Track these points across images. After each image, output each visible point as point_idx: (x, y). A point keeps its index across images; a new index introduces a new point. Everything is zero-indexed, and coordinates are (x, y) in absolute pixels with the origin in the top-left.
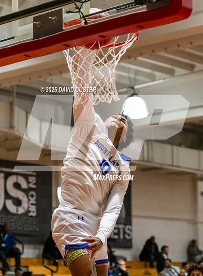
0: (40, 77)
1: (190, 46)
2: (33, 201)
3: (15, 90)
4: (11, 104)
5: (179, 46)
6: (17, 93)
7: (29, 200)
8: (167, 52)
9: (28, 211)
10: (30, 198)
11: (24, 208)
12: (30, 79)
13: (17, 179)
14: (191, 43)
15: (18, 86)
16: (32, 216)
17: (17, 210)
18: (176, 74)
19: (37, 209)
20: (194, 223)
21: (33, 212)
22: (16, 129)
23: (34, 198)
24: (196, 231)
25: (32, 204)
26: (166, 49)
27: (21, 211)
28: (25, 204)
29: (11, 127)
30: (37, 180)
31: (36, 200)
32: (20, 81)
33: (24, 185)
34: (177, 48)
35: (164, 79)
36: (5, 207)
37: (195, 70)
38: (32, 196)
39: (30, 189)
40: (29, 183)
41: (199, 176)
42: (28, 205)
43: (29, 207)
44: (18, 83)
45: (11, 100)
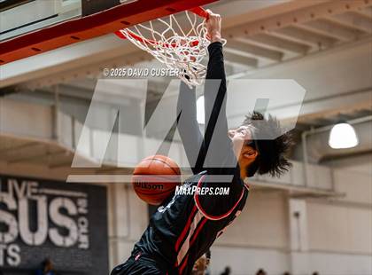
0: (88, 73)
1: (277, 27)
2: (84, 229)
3: (58, 91)
4: (53, 109)
5: (263, 28)
6: (61, 95)
7: (79, 228)
8: (248, 38)
9: (78, 243)
10: (81, 226)
11: (72, 239)
12: (76, 76)
13: (63, 202)
14: (279, 24)
15: (61, 86)
16: (83, 249)
17: (64, 242)
18: (260, 65)
19: (90, 239)
20: (287, 251)
21: (85, 243)
22: (59, 140)
23: (86, 226)
24: (289, 262)
25: (83, 234)
26: (246, 32)
27: (69, 242)
28: (74, 234)
29: (54, 137)
30: (89, 203)
31: (89, 228)
32: (63, 79)
33: (72, 210)
34: (260, 31)
35: (245, 71)
36: (48, 239)
37: (285, 58)
38: (83, 223)
39: (80, 215)
40: (78, 207)
41: (291, 192)
42: (78, 235)
43: (79, 238)
44: (60, 82)
45: (52, 103)
